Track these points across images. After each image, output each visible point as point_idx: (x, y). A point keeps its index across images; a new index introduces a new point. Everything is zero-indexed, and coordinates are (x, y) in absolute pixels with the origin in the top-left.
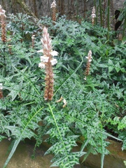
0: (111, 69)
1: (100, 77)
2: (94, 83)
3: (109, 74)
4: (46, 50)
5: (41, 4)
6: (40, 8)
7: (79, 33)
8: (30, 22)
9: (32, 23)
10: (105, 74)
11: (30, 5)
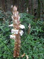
0: (38, 31)
1: (34, 34)
2: (33, 37)
3: (37, 33)
4: (16, 25)
5: (7, 7)
6: (6, 9)
7: (24, 17)
8: (2, 13)
9: (3, 14)
10: (36, 33)
11: (2, 8)
